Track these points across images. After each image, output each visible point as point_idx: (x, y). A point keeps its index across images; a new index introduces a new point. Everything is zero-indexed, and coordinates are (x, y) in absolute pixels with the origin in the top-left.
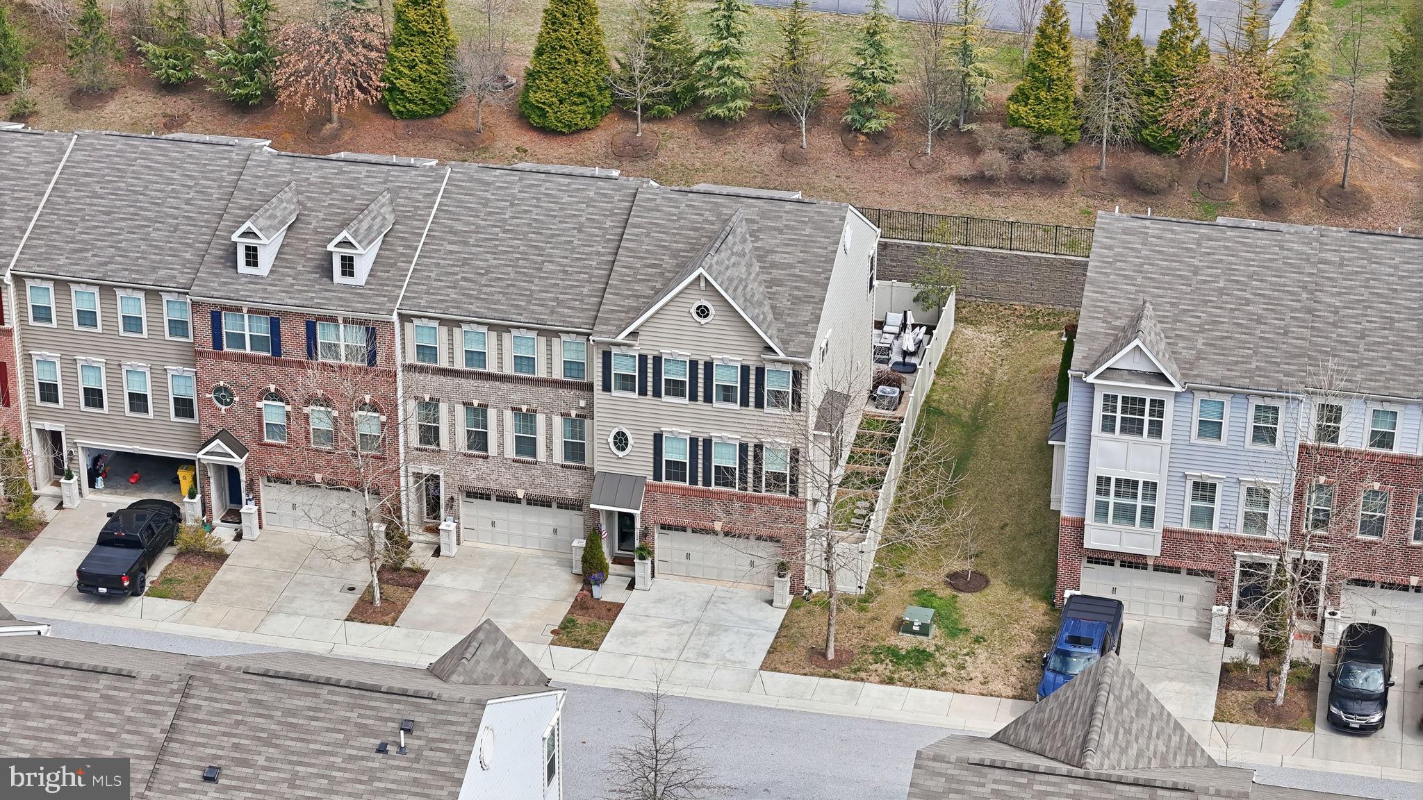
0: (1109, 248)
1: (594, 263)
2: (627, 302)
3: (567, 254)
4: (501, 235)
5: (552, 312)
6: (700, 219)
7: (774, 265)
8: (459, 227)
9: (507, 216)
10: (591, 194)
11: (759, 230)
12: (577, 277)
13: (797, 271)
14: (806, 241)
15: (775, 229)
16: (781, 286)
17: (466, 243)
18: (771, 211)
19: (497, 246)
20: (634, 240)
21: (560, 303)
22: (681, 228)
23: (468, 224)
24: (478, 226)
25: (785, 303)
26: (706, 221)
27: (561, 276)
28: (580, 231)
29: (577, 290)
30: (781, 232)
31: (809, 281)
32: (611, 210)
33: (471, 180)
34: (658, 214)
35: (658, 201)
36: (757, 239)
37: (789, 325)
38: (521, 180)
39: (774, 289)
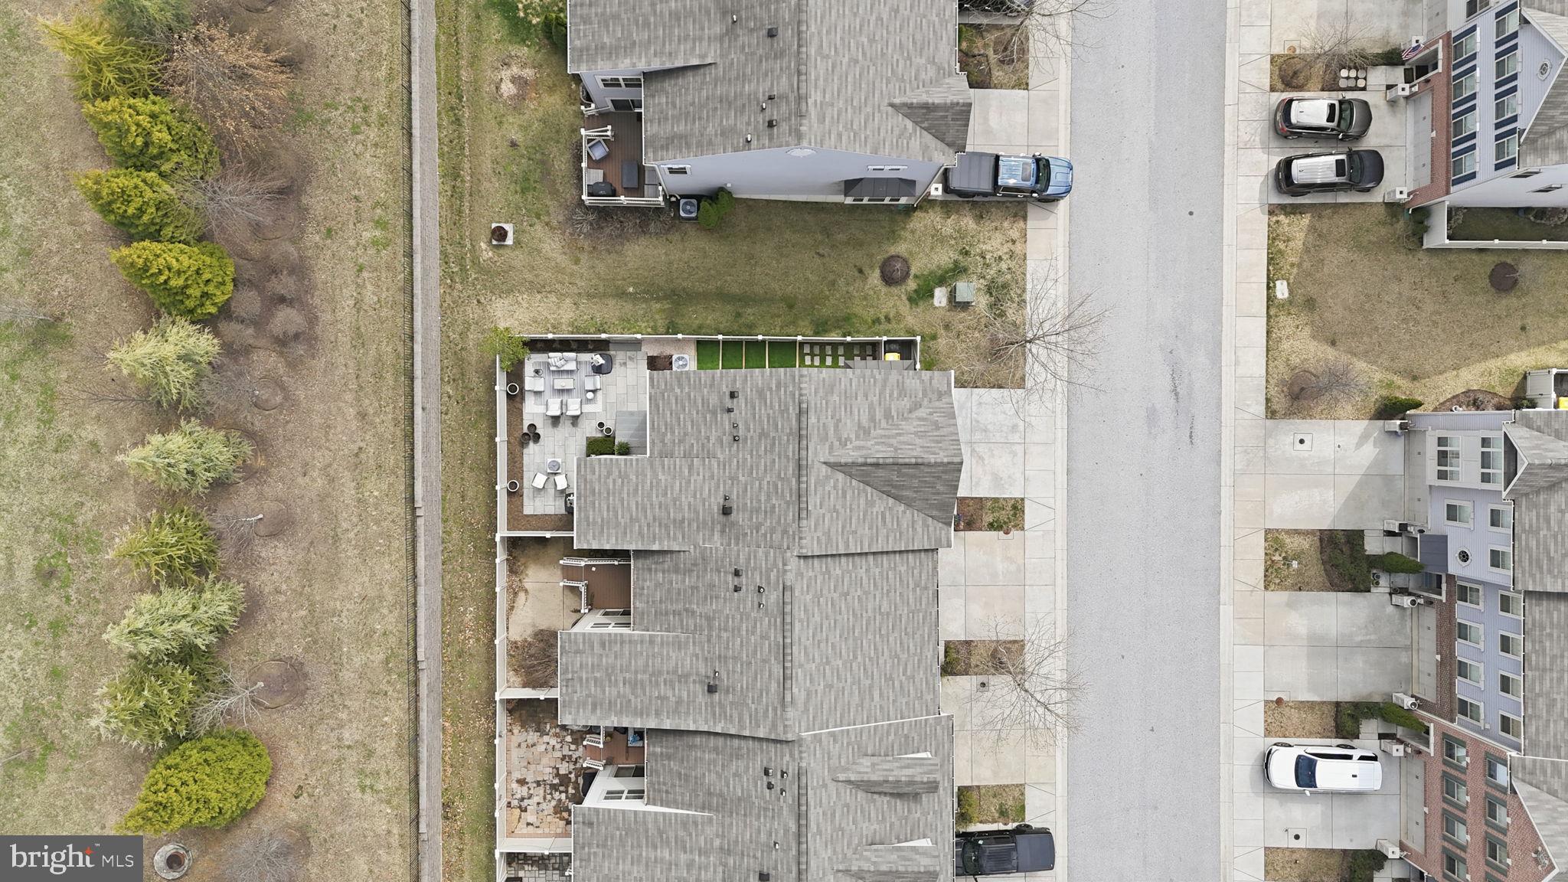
0: (840, 135)
1: (877, 570)
2: (920, 530)
3: (871, 597)
4: (860, 659)
5: (926, 588)
6: (833, 492)
7: (872, 419)
8: (856, 699)
9: (840, 663)
10: (809, 597)
11: (839, 439)
12: (891, 581)
13: (876, 399)
14: (846, 398)
15: (836, 426)
16: (890, 409)
17: (871, 687)
18: (818, 434)
19: (871, 659)
20: (861, 542)
21: (917, 585)
22: (844, 506)
23: (851, 694)
24: (853, 683)
25: (906, 403)
26: (835, 487)
27: (892, 594)
28: (848, 594)
29: (904, 575)
30: (839, 420)
31: (884, 386)
32: (823, 574)
33: (806, 710)
34: (833, 530)
35: (819, 534)
36: (848, 439)
37: (925, 394)
38: (801, 666)
39: (894, 413)
